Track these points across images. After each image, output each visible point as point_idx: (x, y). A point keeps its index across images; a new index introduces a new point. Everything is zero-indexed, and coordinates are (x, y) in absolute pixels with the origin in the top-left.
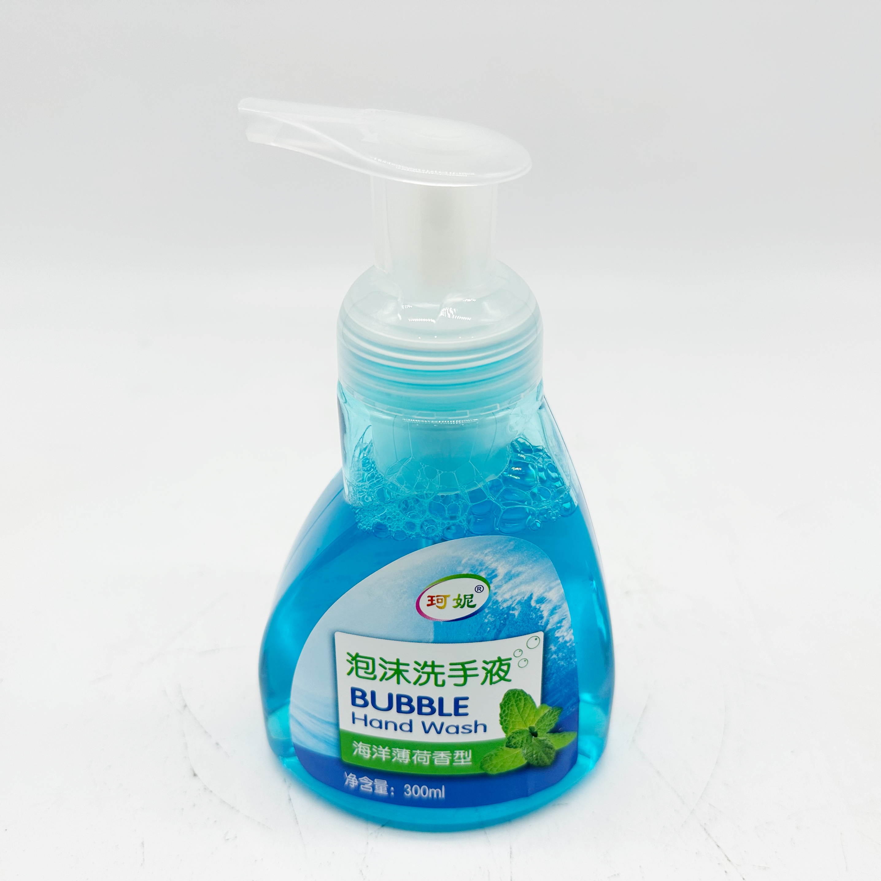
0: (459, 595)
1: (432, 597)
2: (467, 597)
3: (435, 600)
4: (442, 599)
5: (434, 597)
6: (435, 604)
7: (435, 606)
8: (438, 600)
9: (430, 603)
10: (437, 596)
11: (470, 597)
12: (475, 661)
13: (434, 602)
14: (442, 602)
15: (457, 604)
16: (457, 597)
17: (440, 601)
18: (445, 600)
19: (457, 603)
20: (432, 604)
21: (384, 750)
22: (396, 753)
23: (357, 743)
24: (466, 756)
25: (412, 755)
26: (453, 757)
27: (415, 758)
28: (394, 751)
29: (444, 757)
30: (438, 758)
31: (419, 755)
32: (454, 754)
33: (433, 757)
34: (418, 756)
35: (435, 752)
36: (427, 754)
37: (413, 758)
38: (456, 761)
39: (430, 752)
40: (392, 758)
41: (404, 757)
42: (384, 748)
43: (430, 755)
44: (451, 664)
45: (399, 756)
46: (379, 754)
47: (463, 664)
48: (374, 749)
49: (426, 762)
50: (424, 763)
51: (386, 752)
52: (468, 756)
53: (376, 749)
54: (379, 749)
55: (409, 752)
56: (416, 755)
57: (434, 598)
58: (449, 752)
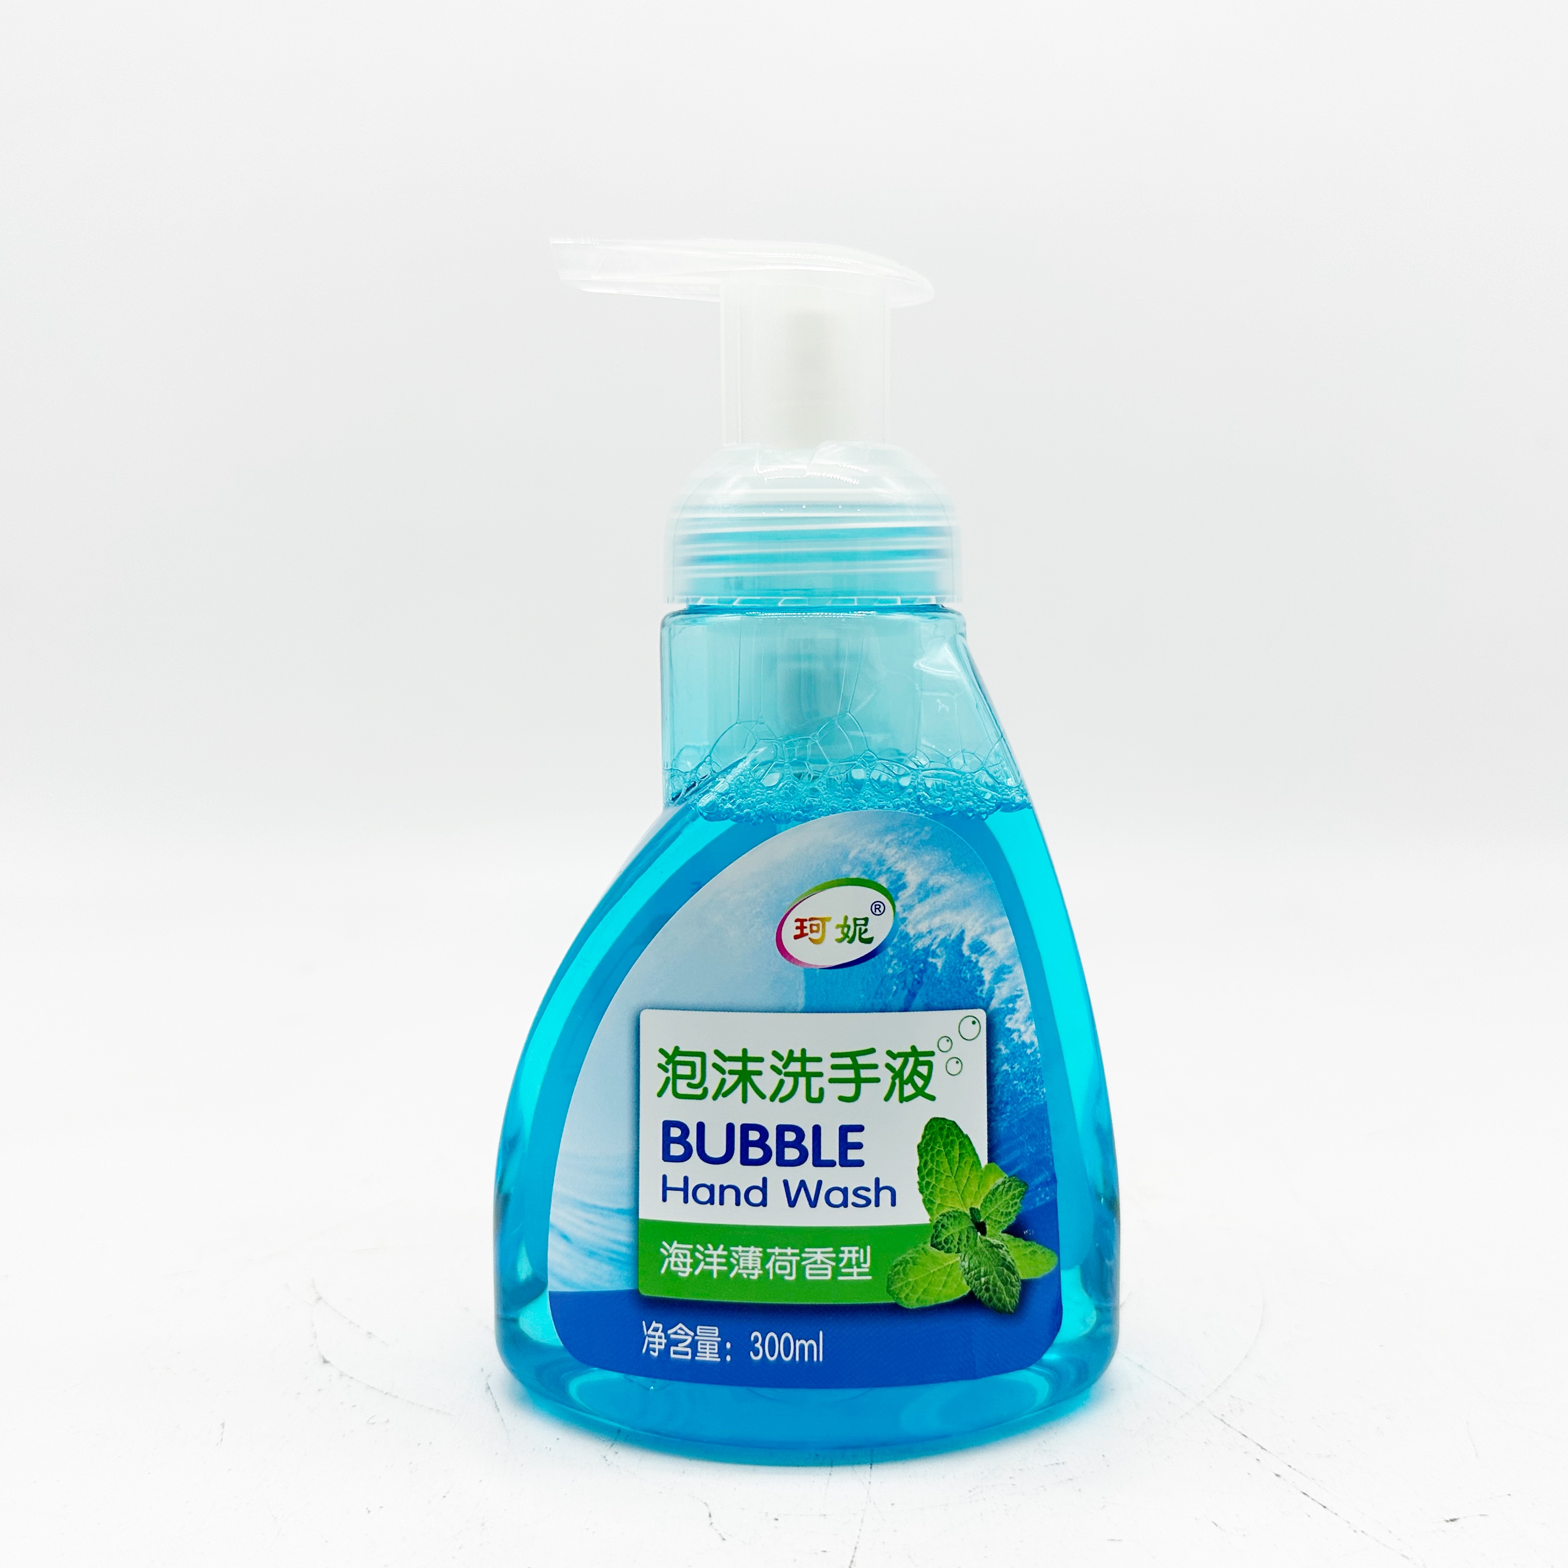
0: (846, 918)
1: (802, 921)
2: (858, 922)
3: (806, 927)
4: (818, 925)
5: (806, 920)
6: (807, 934)
7: (806, 938)
8: (811, 925)
9: (798, 932)
10: (811, 919)
11: (863, 922)
12: (872, 1051)
13: (806, 931)
14: (817, 931)
15: (842, 936)
16: (842, 923)
17: (815, 928)
18: (824, 926)
19: (843, 932)
20: (802, 935)
21: (715, 1253)
22: (736, 1256)
23: (667, 1246)
24: (862, 1260)
25: (766, 1259)
26: (839, 1261)
27: (770, 1265)
28: (734, 1254)
29: (823, 1263)
30: (810, 1263)
31: (778, 1258)
32: (841, 1255)
33: (803, 1263)
34: (776, 1261)
35: (807, 1250)
36: (793, 1255)
37: (767, 1267)
38: (843, 1270)
39: (797, 1251)
40: (731, 1267)
41: (750, 1266)
42: (715, 1249)
43: (798, 1258)
44: (834, 1055)
45: (742, 1265)
46: (707, 1264)
47: (853, 1055)
48: (697, 1254)
49: (790, 1274)
50: (787, 1278)
51: (719, 1256)
52: (865, 1262)
53: (702, 1253)
54: (707, 1252)
55: (760, 1252)
56: (773, 1258)
57: (806, 924)
58: (831, 1249)
